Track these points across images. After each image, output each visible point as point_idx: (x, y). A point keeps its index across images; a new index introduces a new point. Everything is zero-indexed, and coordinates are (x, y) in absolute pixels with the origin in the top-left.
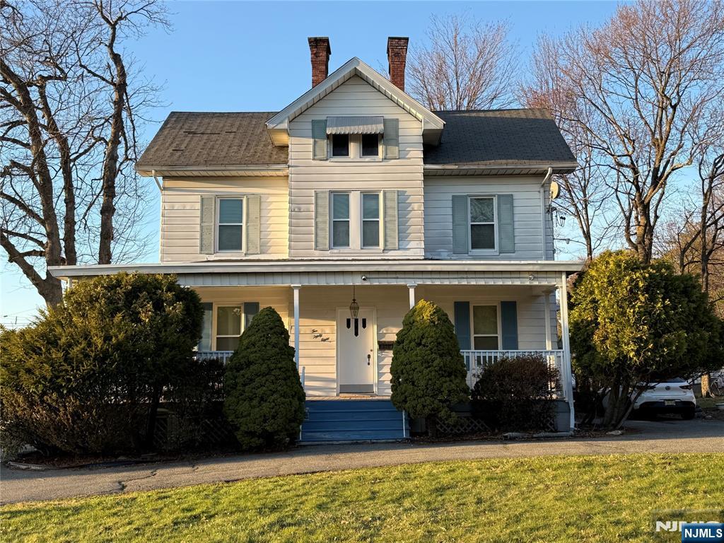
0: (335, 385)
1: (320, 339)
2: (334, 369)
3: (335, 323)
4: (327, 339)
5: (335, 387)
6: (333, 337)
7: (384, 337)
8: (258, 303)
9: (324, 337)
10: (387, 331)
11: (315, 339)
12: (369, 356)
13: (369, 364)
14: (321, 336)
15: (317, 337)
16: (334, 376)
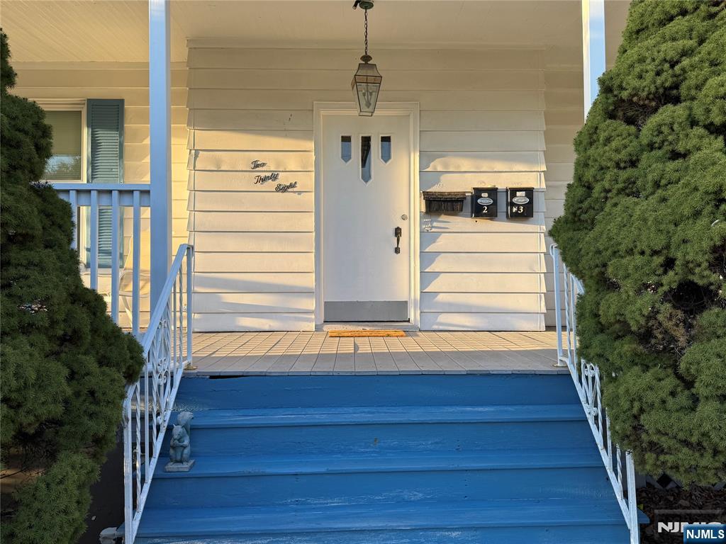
0: (310, 304)
1: (271, 185)
2: (308, 262)
3: (310, 145)
4: (292, 186)
5: (313, 307)
6: (307, 181)
7: (438, 181)
8: (122, 101)
9: (284, 179)
10: (446, 165)
11: (259, 187)
12: (398, 232)
13: (397, 250)
14: (274, 177)
15: (264, 180)
16: (309, 281)
